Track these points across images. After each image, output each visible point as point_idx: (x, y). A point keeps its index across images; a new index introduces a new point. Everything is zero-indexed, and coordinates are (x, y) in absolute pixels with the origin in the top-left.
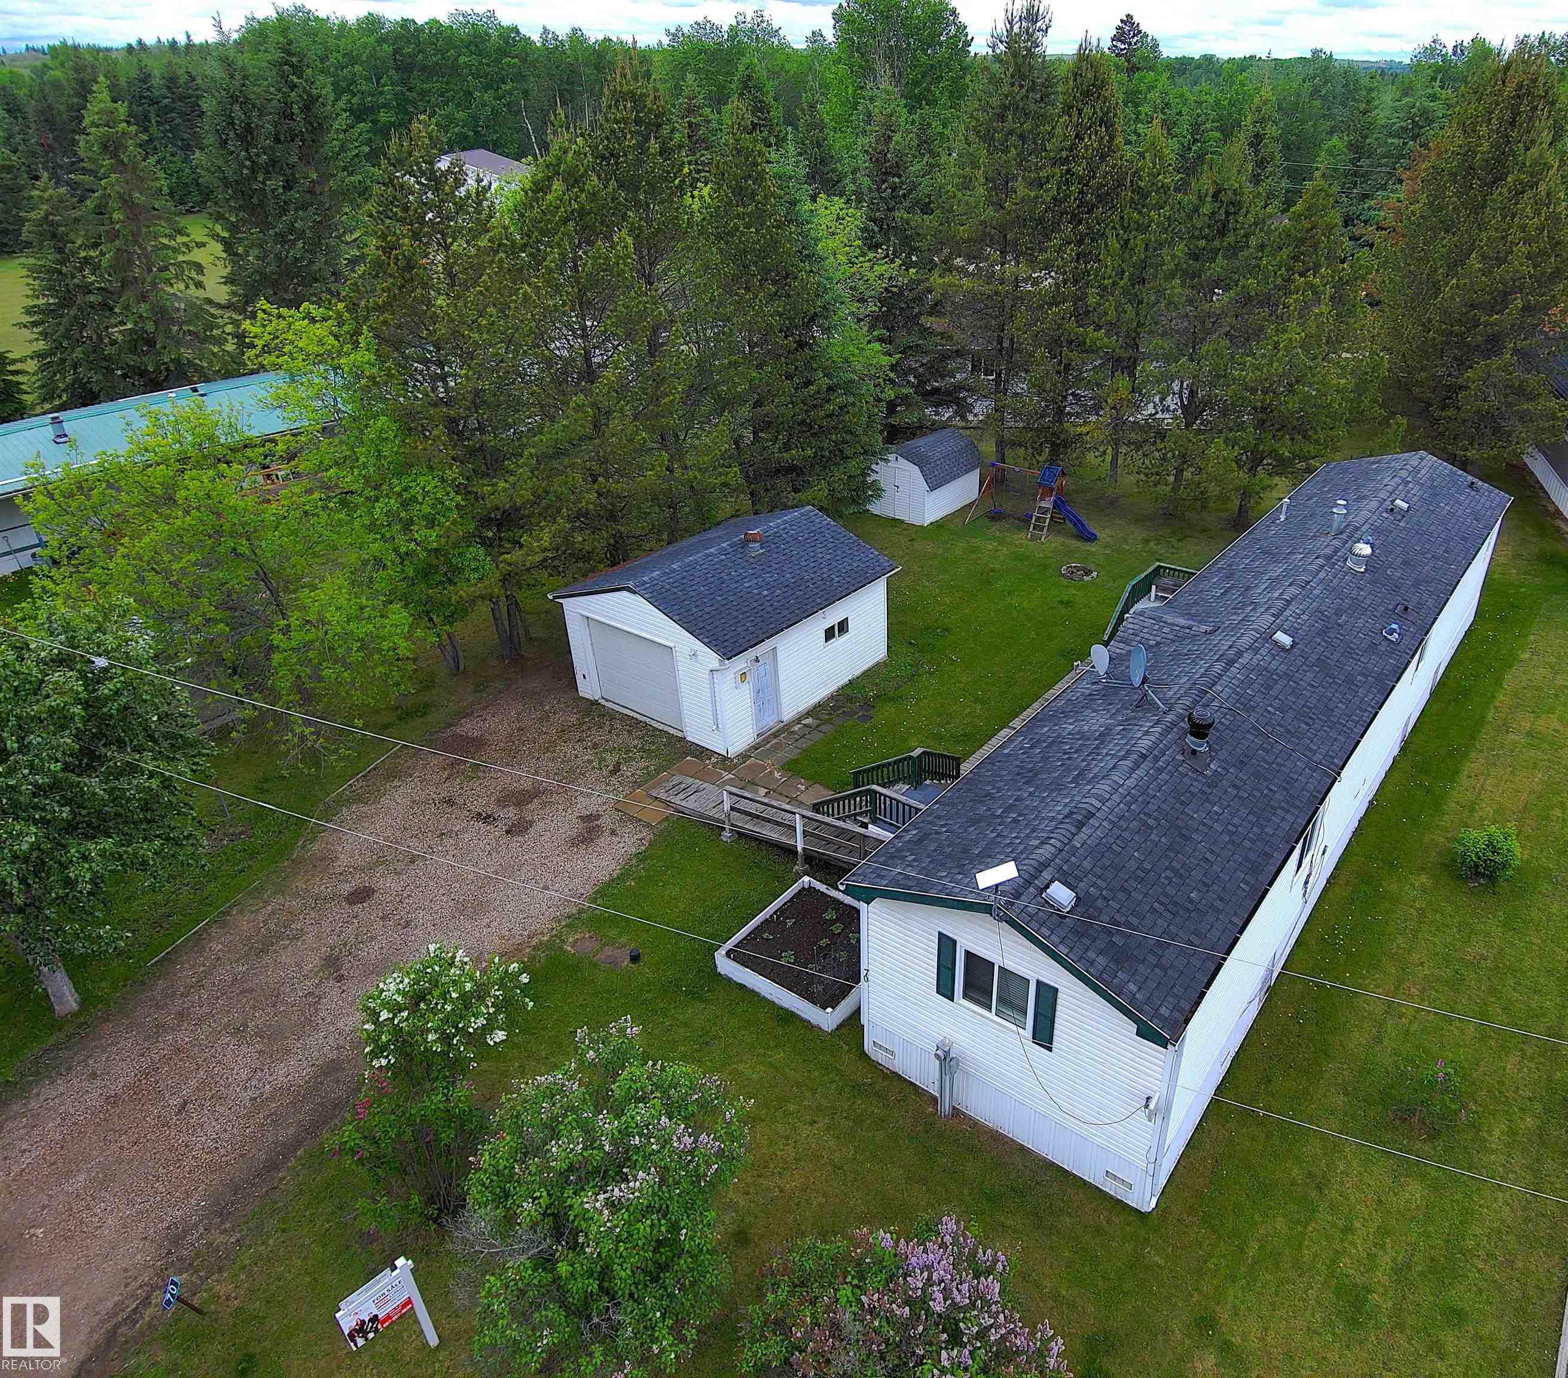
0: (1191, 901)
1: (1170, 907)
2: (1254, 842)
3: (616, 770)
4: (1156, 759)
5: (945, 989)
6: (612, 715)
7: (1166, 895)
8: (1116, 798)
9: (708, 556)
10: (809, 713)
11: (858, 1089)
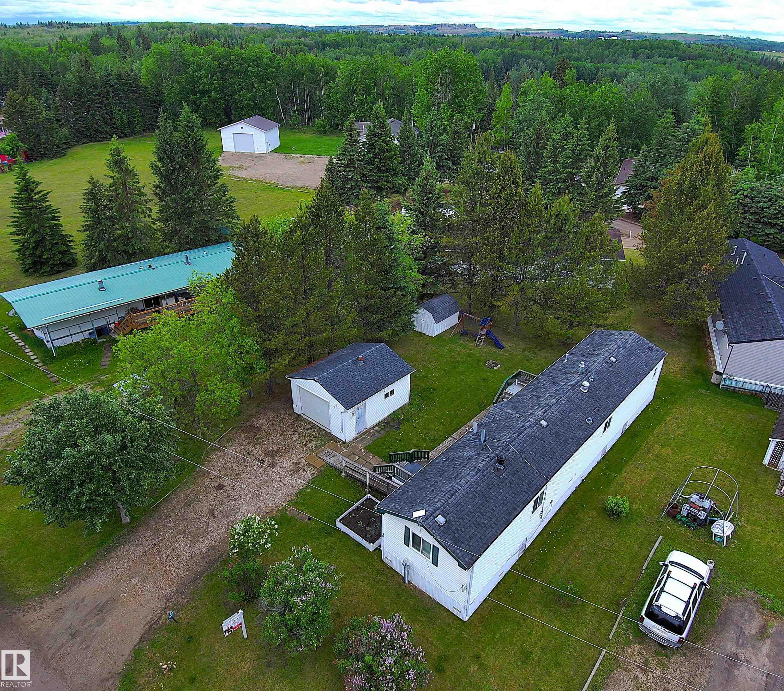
0: (484, 524)
1: (477, 525)
2: (511, 504)
3: (306, 444)
4: (484, 471)
5: (407, 543)
6: (305, 421)
7: (476, 521)
8: (466, 486)
9: (343, 366)
10: (377, 425)
11: (379, 572)
